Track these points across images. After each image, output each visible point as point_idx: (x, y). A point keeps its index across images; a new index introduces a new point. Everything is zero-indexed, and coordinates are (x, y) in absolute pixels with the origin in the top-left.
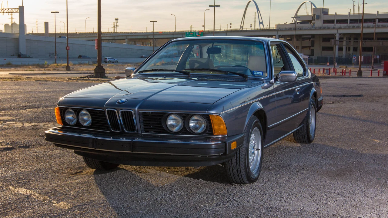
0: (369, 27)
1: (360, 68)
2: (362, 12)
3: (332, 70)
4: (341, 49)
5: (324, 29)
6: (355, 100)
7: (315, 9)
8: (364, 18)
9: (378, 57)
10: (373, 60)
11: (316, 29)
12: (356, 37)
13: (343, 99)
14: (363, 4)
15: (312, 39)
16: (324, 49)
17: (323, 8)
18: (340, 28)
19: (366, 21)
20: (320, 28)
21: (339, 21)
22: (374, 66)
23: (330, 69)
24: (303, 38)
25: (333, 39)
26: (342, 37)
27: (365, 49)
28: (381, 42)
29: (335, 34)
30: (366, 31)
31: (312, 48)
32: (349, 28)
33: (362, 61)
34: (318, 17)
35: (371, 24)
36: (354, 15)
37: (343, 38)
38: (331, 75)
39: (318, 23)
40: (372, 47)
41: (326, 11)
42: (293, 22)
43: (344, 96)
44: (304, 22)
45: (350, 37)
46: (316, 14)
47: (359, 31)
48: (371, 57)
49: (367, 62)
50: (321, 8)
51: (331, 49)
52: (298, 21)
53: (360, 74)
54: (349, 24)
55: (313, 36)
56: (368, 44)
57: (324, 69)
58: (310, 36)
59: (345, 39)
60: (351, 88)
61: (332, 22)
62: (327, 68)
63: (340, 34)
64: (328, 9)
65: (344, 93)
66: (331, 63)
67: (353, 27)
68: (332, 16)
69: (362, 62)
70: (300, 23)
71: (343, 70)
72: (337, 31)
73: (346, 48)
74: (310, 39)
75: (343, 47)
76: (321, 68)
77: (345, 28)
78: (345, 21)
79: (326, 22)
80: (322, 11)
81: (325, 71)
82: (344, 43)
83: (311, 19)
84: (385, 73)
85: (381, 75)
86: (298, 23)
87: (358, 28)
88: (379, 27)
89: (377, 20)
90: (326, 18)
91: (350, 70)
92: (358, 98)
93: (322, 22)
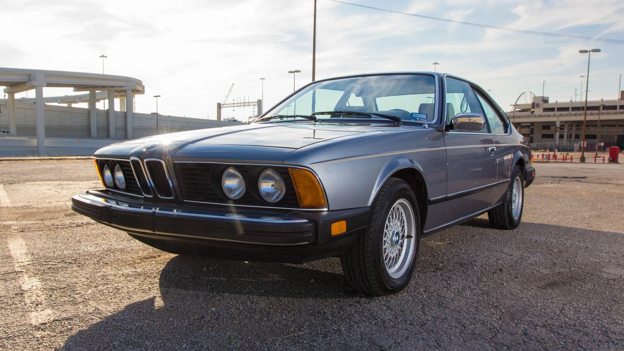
0: (592, 114)
1: (583, 154)
2: (585, 100)
3: (551, 157)
4: (561, 137)
5: (544, 116)
6: (578, 181)
7: (535, 98)
8: (588, 105)
9: (602, 144)
10: (597, 147)
11: (535, 116)
12: (579, 124)
13: (564, 179)
14: (586, 92)
15: (531, 127)
16: (544, 136)
17: (543, 97)
18: (561, 115)
19: (589, 108)
20: (540, 116)
21: (559, 109)
22: (598, 153)
23: (549, 155)
24: (522, 126)
25: (553, 126)
26: (563, 124)
27: (587, 137)
28: (606, 129)
29: (556, 122)
30: (589, 118)
31: (531, 136)
32: (571, 115)
33: (585, 146)
34: (538, 105)
35: (595, 112)
36: (576, 103)
37: (564, 126)
38: (550, 161)
39: (538, 111)
40: (595, 134)
41: (546, 99)
42: (513, 111)
43: (565, 177)
44: (523, 111)
45: (571, 124)
46: (536, 102)
47: (581, 118)
48: (595, 144)
49: (590, 148)
50: (541, 97)
51: (551, 136)
52: (517, 110)
53: (583, 160)
54: (570, 112)
55: (532, 124)
56: (592, 131)
57: (543, 155)
58: (529, 124)
59: (566, 126)
60: (573, 171)
61: (552, 110)
62: (547, 153)
63: (561, 122)
64: (548, 98)
65: (565, 175)
66: (551, 150)
67: (576, 115)
68: (552, 104)
69: (585, 148)
70: (519, 111)
71: (564, 156)
72: (558, 119)
73: (568, 135)
74: (529, 127)
75: (563, 135)
76: (540, 154)
77: (566, 115)
78: (566, 109)
79: (545, 110)
80: (542, 100)
81: (545, 157)
82: (566, 130)
83: (530, 107)
84: (611, 158)
85: (606, 161)
86: (517, 111)
87: (580, 115)
88: (603, 114)
89: (601, 107)
90: (546, 106)
91: (572, 156)
92: (582, 180)
93: (542, 110)
